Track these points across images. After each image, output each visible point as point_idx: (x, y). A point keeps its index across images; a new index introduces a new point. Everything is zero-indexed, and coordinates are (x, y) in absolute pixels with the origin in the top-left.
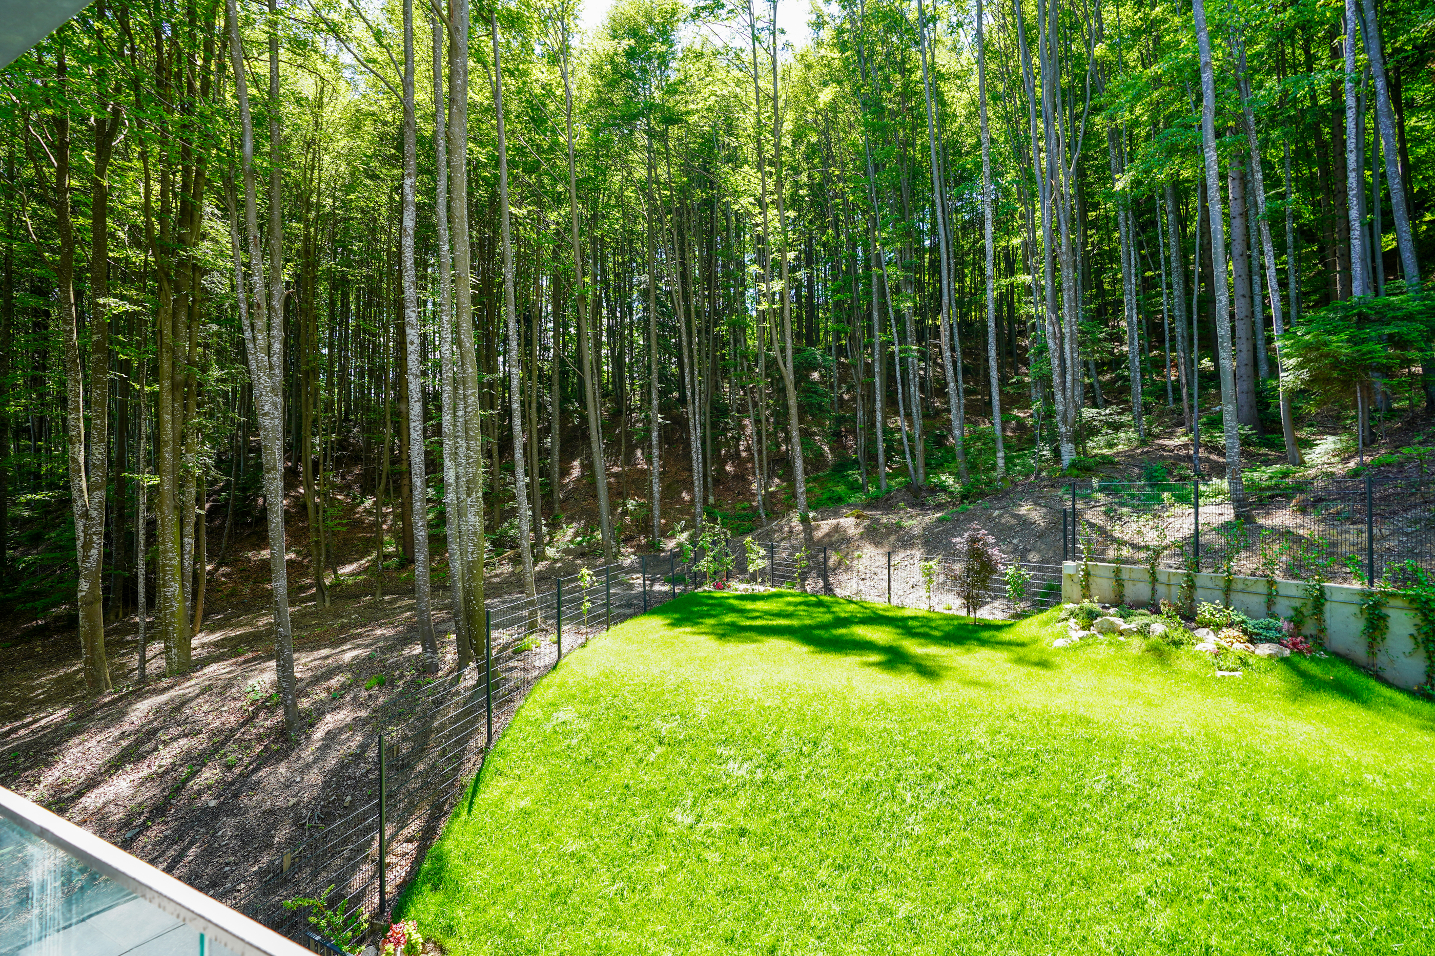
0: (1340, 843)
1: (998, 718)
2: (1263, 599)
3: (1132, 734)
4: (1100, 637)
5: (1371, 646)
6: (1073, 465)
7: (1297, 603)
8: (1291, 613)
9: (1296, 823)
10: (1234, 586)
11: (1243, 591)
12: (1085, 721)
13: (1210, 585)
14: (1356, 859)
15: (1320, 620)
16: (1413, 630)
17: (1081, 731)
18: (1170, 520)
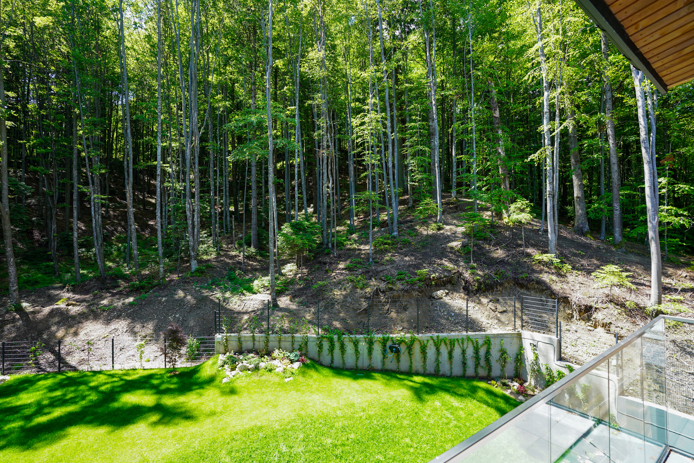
0: (340, 442)
1: (228, 443)
2: (291, 343)
3: (277, 426)
4: (241, 373)
5: (319, 355)
6: (197, 271)
7: (300, 343)
8: (299, 347)
9: (329, 441)
10: (282, 340)
11: (284, 341)
12: (260, 428)
13: (274, 340)
14: (344, 445)
15: (307, 349)
16: (328, 348)
17: (261, 435)
18: (245, 301)
